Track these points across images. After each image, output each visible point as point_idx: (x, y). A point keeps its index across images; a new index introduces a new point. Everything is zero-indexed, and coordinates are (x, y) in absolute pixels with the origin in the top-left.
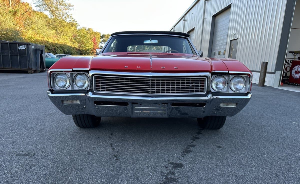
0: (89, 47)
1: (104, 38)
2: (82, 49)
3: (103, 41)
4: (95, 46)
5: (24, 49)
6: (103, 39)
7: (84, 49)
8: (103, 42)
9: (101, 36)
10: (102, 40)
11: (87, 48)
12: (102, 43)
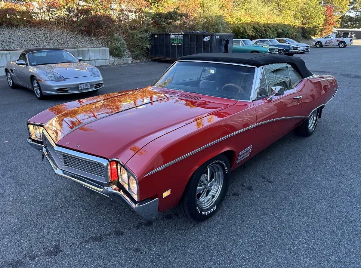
0: (317, 23)
1: (356, 4)
2: (307, 26)
3: (352, 9)
4: (330, 19)
5: (208, 40)
6: (353, 6)
7: (311, 25)
8: (352, 11)
9: (350, 2)
10: (351, 7)
11: (315, 24)
12: (350, 11)
